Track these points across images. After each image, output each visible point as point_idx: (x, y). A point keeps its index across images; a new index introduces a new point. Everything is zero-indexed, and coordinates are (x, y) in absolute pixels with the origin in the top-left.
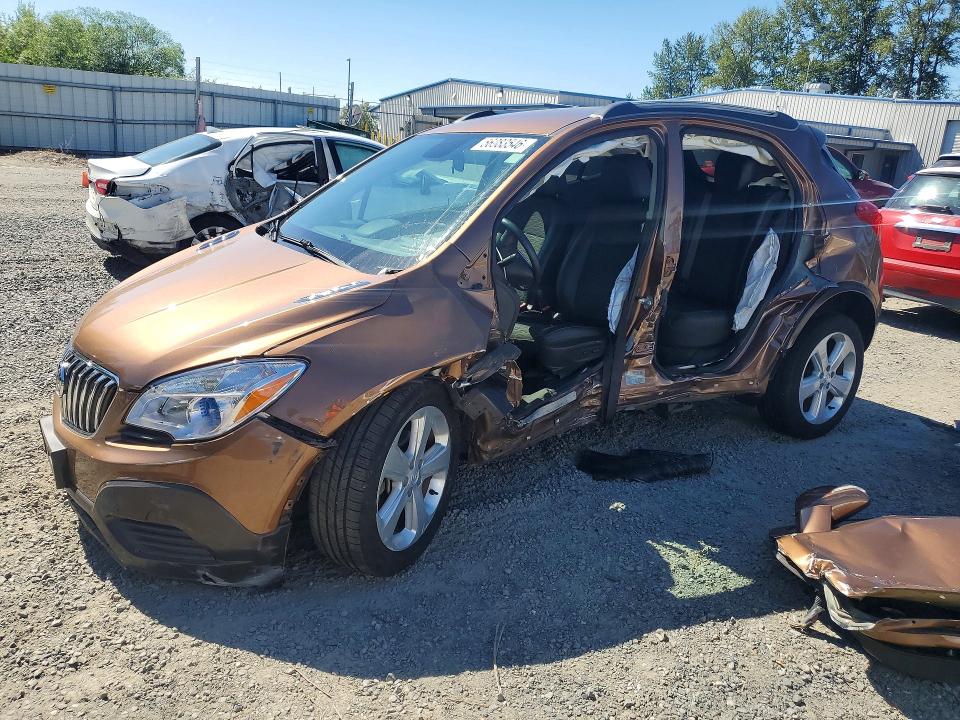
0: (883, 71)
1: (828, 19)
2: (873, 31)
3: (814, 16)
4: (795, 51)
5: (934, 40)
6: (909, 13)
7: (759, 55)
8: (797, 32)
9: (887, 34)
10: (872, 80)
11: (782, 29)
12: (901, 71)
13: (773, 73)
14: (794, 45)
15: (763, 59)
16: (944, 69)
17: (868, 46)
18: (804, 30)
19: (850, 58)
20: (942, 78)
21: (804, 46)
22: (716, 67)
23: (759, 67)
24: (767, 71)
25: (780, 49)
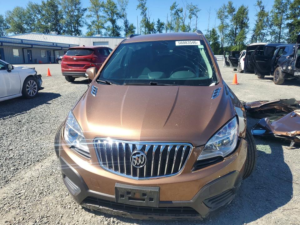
0: (64, 28)
1: (44, 12)
2: (58, 17)
3: (39, 11)
4: (36, 21)
5: (75, 20)
6: (67, 12)
7: (24, 22)
8: (35, 16)
9: (62, 18)
10: (62, 31)
11: (30, 14)
12: (69, 28)
13: (31, 28)
14: (35, 19)
15: (26, 23)
16: (80, 28)
17: (58, 21)
18: (37, 15)
19: (54, 24)
20: (80, 31)
21: (39, 20)
22: (10, 26)
23: (25, 26)
24: (29, 28)
25: (31, 20)
